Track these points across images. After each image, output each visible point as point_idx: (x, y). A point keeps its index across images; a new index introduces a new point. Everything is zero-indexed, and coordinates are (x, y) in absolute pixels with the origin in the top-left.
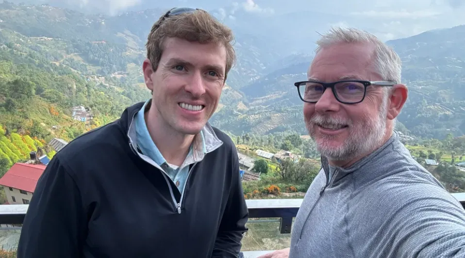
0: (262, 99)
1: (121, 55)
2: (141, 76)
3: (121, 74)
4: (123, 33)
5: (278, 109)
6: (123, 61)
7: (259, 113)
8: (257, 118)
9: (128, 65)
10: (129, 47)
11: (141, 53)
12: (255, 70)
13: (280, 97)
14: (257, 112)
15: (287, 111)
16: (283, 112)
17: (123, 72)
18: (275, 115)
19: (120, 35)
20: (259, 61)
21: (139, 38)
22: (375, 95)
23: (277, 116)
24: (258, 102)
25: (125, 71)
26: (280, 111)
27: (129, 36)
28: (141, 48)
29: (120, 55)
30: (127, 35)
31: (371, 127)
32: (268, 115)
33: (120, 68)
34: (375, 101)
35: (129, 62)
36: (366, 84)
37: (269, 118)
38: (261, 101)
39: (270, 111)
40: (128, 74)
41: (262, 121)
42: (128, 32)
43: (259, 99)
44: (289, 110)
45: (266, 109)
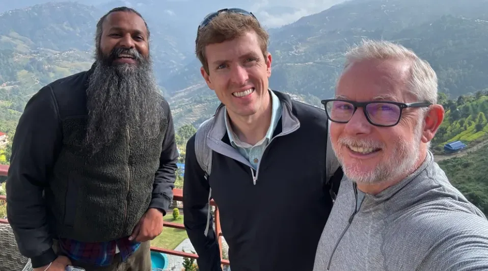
0: (185, 92)
1: (8, 62)
2: (36, 83)
3: (10, 84)
4: (8, 36)
5: (198, 99)
6: (10, 69)
7: (179, 107)
8: (178, 113)
9: (19, 73)
10: (17, 51)
11: (33, 57)
12: (174, 62)
13: (202, 87)
14: (177, 107)
15: (208, 100)
16: (204, 103)
17: (13, 82)
18: (196, 106)
19: (5, 38)
20: (177, 51)
21: (30, 40)
22: (409, 117)
23: (199, 107)
24: (180, 95)
25: (15, 80)
26: (201, 102)
27: (17, 39)
28: (33, 51)
29: (5, 62)
30: (14, 39)
31: (405, 151)
32: (188, 107)
33: (9, 77)
34: (410, 123)
35: (19, 70)
36: (403, 106)
37: (190, 111)
38: (183, 94)
39: (191, 104)
40: (19, 84)
41: (183, 114)
42: (14, 34)
43: (181, 92)
44: (210, 99)
45: (187, 101)
